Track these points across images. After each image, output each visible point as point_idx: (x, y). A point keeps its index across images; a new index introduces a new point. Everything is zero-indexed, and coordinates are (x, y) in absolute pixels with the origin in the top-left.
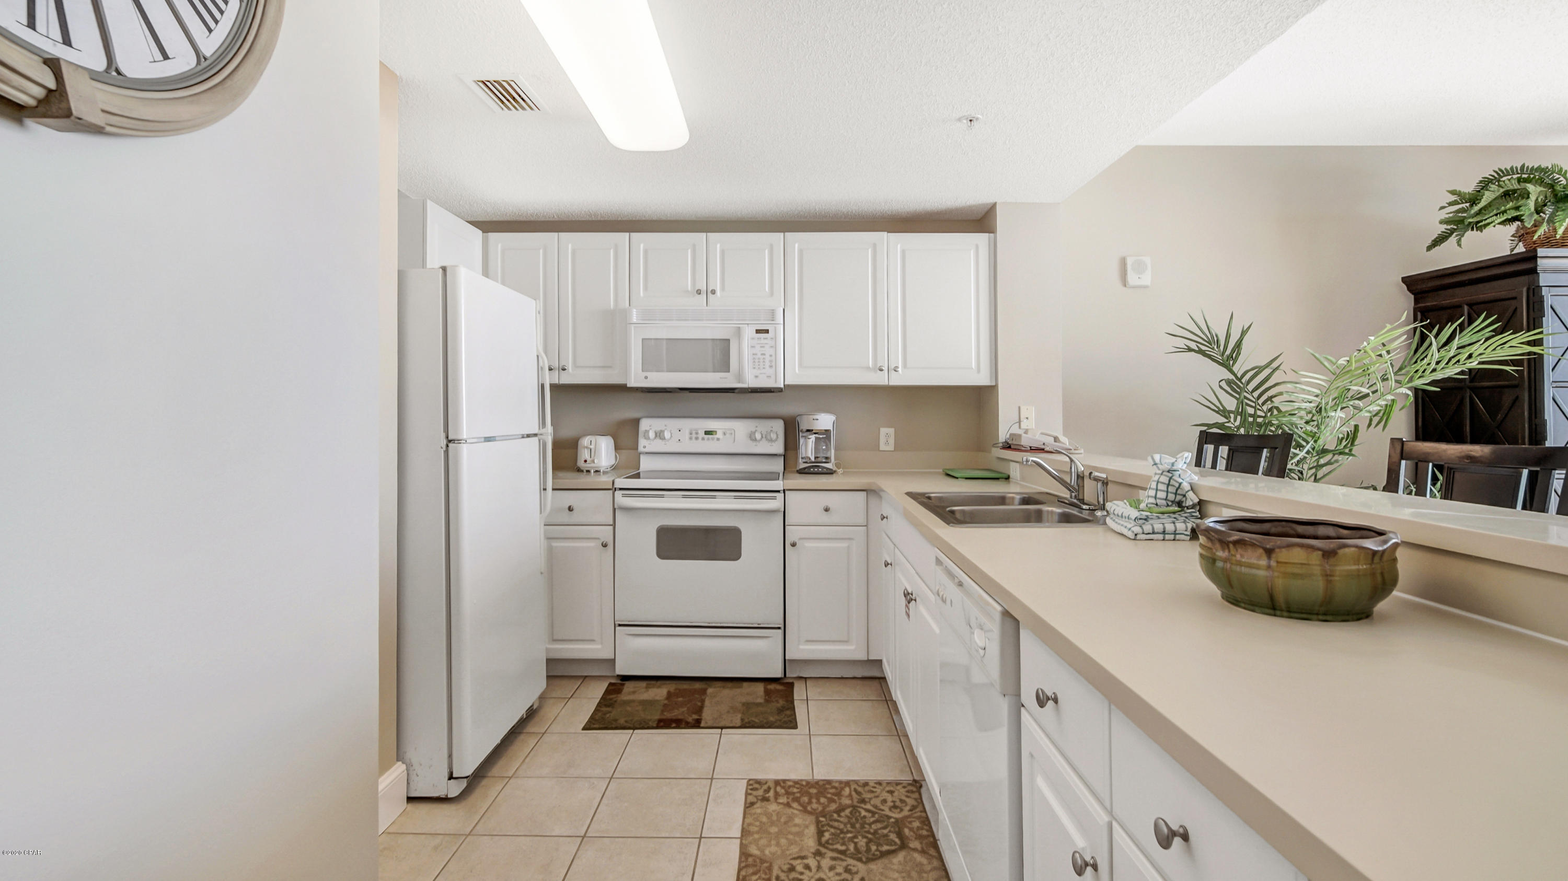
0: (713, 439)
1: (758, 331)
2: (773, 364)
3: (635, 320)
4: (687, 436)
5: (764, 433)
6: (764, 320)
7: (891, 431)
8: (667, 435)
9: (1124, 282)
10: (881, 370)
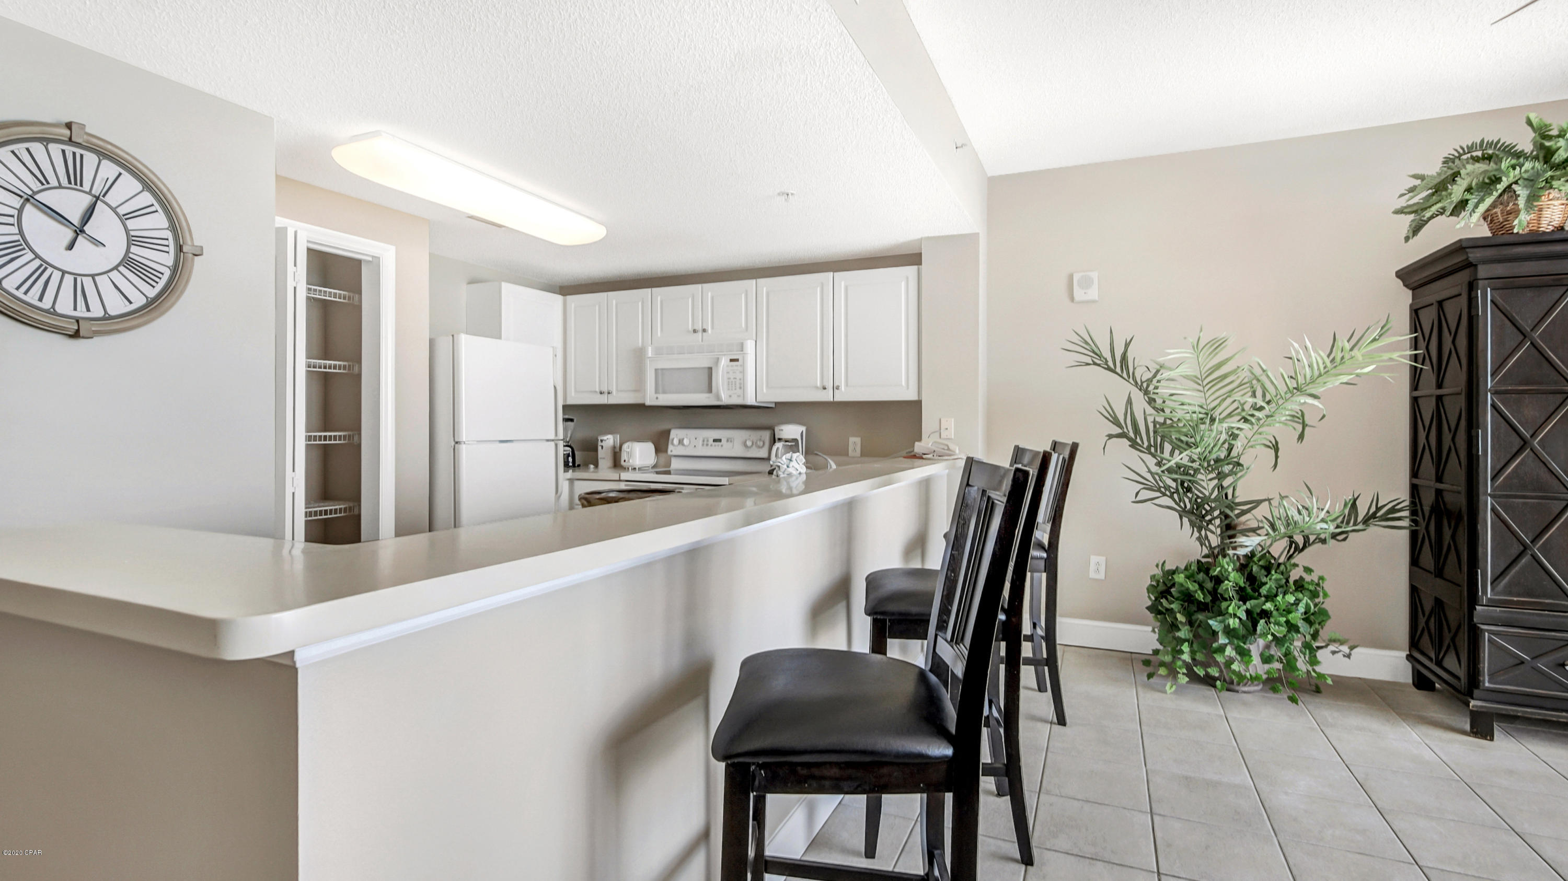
0: (718, 445)
1: (732, 360)
2: (742, 386)
3: (650, 355)
4: (701, 442)
5: (755, 441)
6: (737, 351)
7: (858, 440)
8: (686, 442)
9: (1072, 299)
10: (825, 388)
